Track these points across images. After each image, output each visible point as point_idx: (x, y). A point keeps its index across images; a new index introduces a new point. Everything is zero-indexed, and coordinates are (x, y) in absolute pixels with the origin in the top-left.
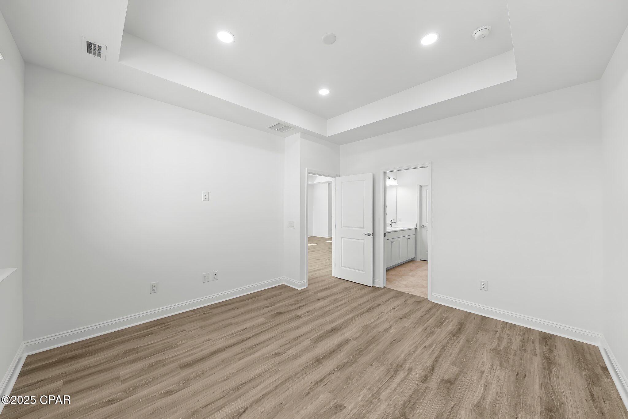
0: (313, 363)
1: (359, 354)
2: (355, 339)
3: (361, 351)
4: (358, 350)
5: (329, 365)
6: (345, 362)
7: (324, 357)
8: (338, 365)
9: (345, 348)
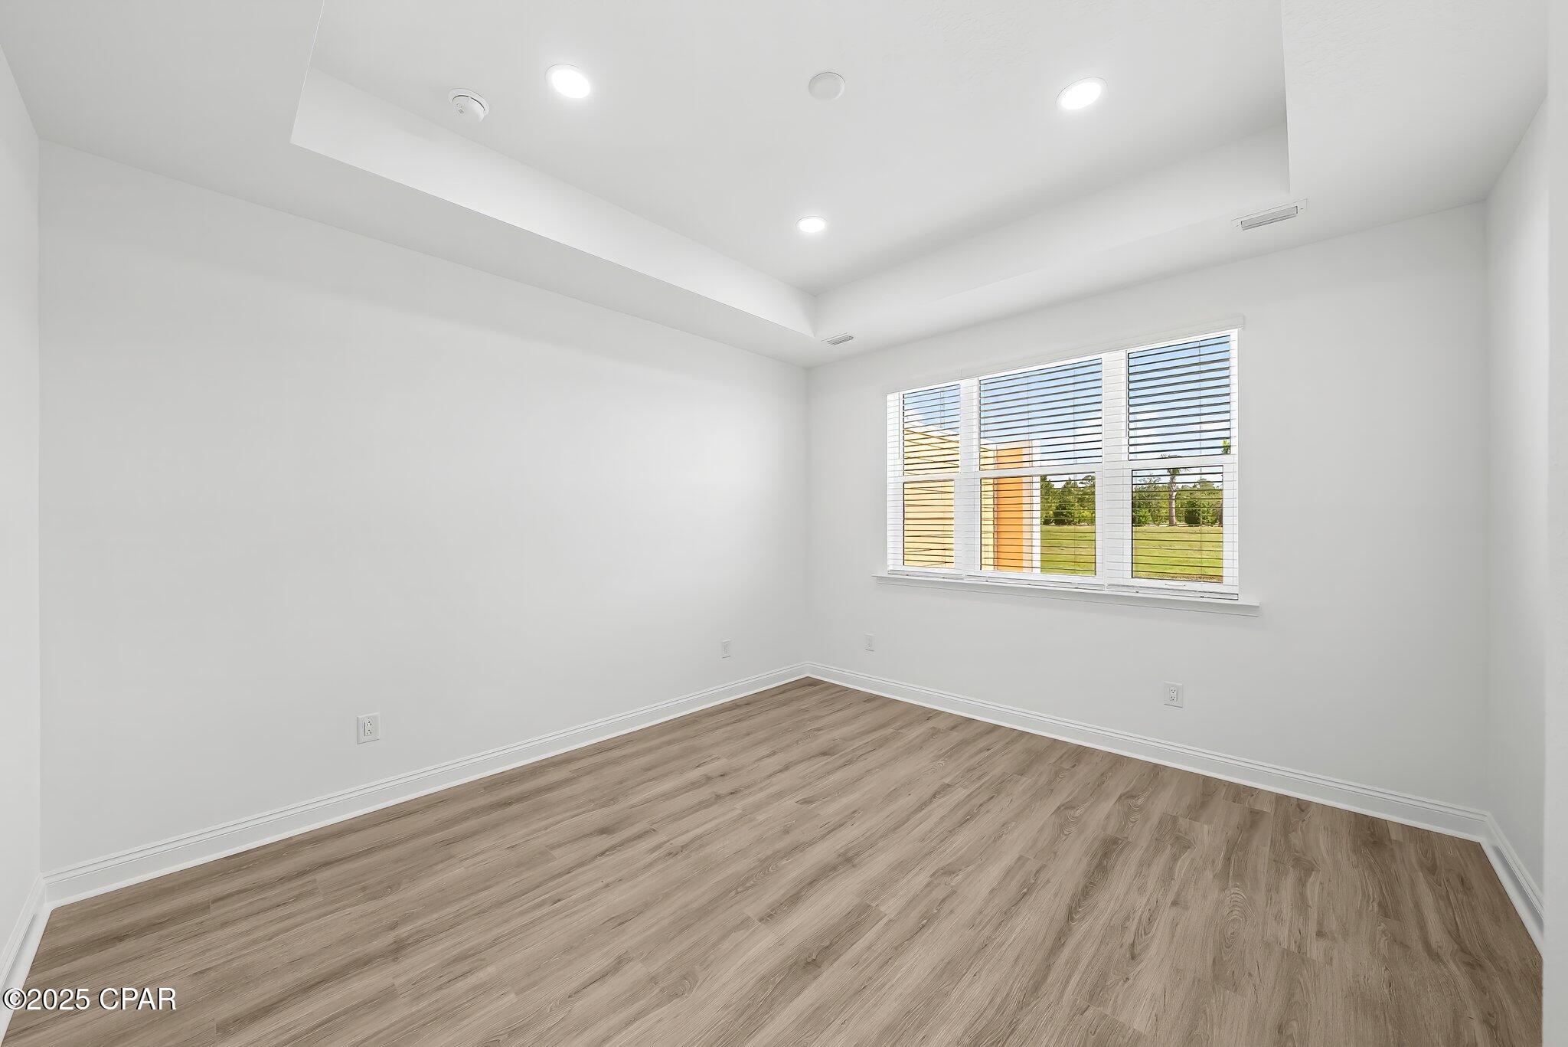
0: (857, 854)
1: (747, 879)
2: (745, 923)
3: (742, 886)
4: (747, 889)
5: (822, 852)
6: (787, 860)
7: (834, 868)
8: (802, 853)
9: (782, 892)
